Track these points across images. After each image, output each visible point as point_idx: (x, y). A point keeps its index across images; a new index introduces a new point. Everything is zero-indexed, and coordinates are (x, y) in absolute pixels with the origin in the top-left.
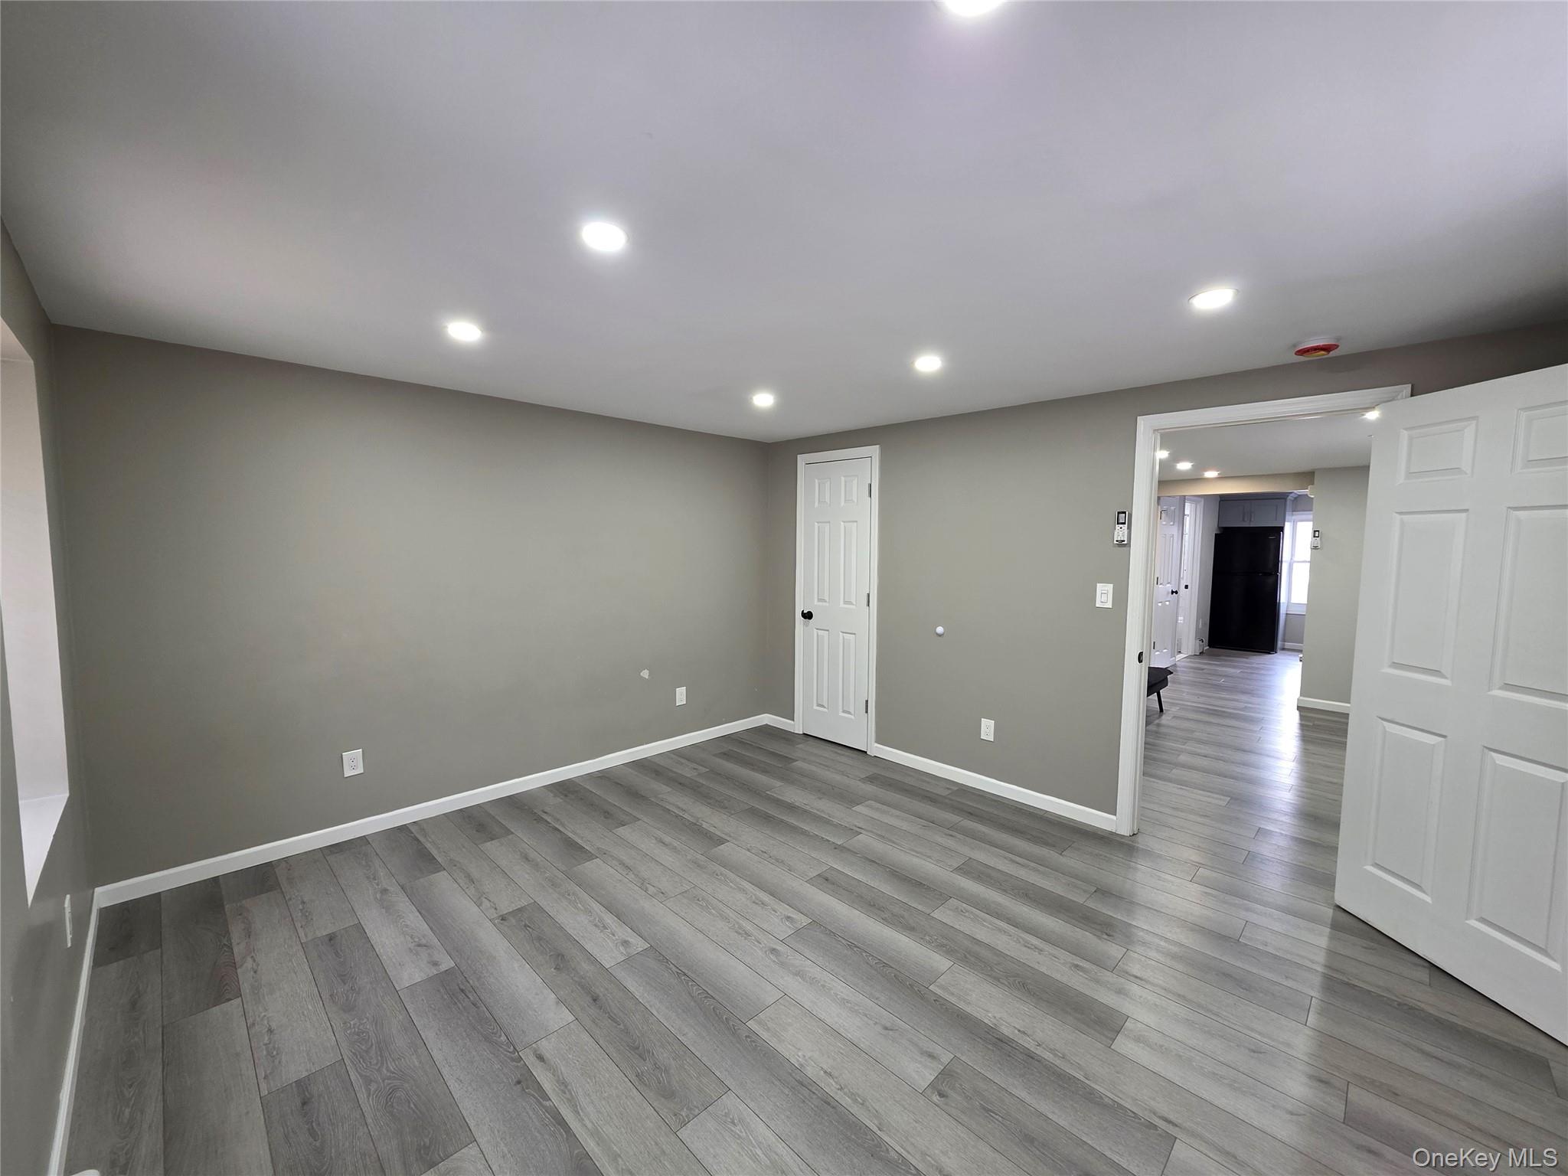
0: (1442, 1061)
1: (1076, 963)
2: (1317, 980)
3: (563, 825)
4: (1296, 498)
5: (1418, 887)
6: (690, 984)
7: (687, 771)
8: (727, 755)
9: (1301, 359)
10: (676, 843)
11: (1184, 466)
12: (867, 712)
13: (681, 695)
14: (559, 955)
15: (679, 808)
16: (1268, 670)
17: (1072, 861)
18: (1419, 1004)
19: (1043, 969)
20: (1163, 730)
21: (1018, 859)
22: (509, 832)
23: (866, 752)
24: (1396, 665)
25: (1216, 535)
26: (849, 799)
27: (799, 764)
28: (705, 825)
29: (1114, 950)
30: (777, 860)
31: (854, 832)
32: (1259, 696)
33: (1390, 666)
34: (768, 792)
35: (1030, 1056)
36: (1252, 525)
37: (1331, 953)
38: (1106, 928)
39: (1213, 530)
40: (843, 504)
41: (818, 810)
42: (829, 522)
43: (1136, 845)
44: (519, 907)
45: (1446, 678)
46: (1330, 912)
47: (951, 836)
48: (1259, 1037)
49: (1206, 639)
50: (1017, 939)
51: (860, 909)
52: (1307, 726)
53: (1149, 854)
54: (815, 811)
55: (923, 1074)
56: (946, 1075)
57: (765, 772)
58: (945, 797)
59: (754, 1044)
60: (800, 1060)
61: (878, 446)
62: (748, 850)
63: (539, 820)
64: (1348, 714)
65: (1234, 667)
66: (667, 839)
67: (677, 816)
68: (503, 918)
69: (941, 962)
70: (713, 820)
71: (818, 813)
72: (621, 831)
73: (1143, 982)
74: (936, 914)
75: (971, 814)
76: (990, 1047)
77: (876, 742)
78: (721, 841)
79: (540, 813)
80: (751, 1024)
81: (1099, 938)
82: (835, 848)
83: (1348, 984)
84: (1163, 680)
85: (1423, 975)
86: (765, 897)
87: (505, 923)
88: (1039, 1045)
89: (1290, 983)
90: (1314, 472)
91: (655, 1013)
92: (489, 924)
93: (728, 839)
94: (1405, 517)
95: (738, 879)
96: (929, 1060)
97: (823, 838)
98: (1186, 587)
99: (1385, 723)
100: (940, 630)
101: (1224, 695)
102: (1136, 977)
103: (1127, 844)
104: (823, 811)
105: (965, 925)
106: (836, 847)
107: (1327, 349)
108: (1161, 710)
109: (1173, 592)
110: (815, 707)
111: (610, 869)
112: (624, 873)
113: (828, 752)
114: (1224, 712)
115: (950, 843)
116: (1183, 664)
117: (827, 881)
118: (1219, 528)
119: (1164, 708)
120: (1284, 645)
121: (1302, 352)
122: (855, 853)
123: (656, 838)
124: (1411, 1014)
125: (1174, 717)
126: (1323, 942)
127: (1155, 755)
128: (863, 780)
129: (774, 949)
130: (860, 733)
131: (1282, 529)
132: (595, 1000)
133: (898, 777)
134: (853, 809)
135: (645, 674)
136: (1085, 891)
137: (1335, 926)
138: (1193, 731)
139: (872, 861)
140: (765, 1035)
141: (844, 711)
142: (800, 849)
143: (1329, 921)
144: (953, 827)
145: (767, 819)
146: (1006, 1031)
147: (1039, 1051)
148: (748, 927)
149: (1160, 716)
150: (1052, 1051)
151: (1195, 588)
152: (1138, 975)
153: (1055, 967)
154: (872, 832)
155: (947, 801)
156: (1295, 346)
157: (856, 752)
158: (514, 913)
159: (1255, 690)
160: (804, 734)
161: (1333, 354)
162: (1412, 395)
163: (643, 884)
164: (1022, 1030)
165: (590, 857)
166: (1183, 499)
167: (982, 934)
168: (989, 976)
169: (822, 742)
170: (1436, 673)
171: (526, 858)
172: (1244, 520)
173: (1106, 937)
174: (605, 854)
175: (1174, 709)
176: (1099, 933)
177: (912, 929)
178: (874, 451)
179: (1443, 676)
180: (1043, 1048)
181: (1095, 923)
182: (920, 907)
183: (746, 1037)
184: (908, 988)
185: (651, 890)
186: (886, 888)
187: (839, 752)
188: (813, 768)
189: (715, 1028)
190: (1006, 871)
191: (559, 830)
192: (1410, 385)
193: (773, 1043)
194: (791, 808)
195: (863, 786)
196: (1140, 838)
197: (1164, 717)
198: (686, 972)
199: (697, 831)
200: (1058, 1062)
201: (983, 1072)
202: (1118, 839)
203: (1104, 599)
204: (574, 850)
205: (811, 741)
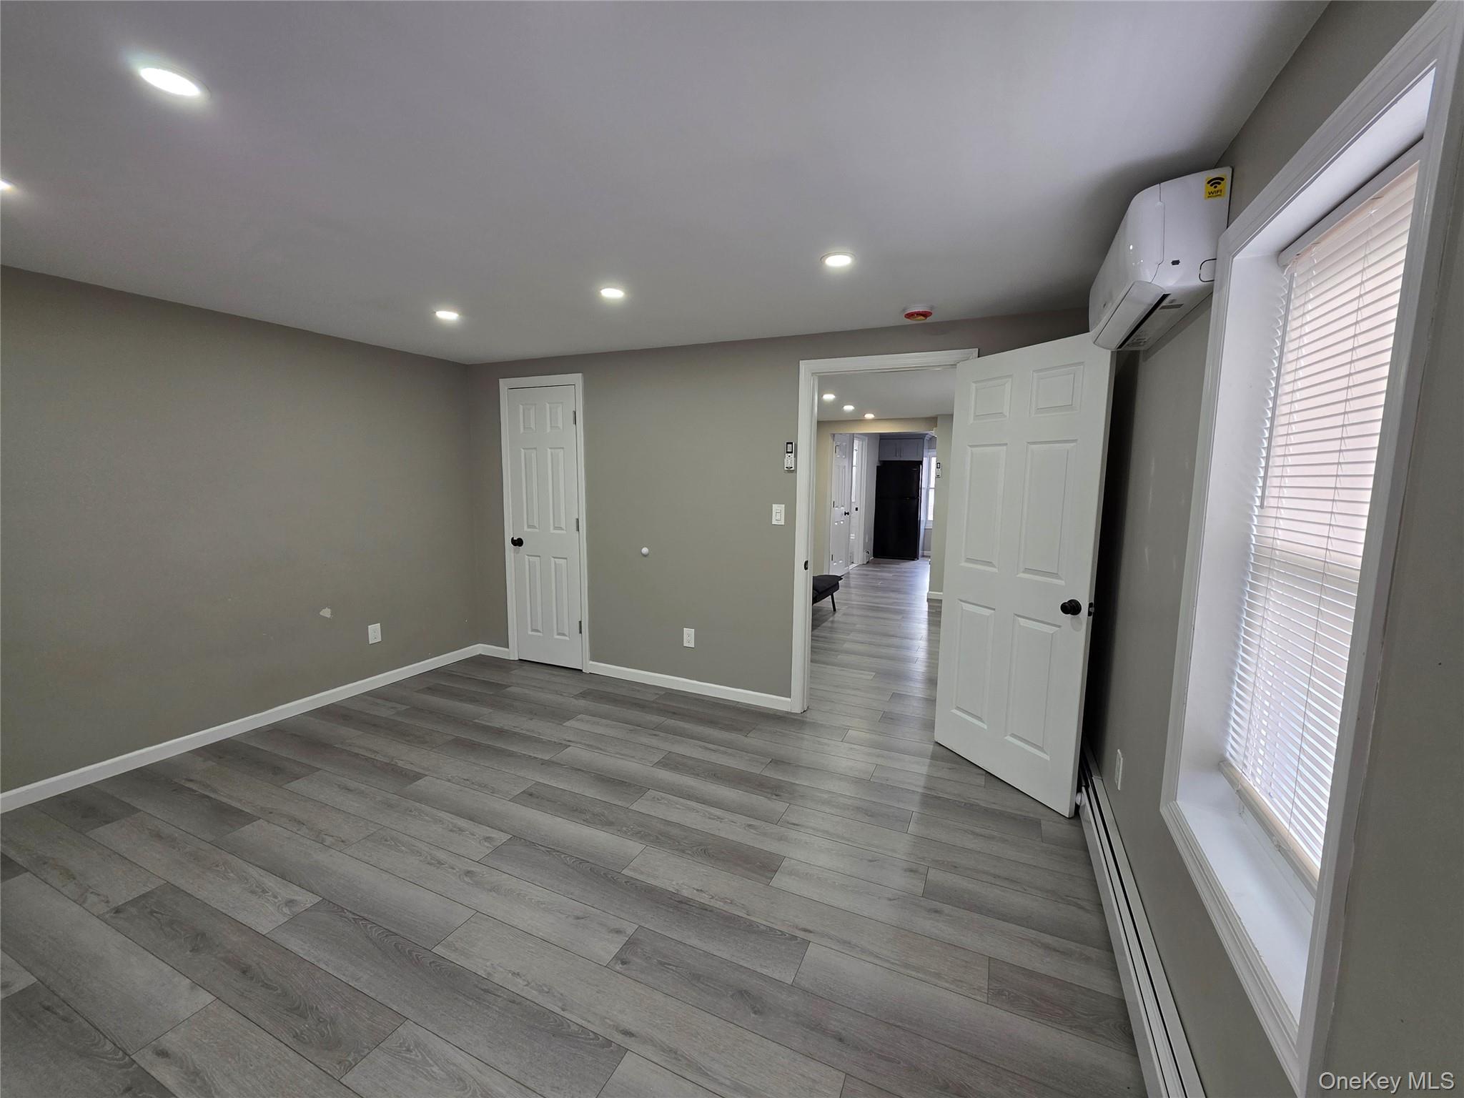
0: (985, 837)
1: (749, 823)
2: (917, 798)
3: (215, 791)
4: (930, 439)
5: (980, 719)
6: (369, 926)
7: (385, 712)
8: (431, 690)
9: (909, 322)
10: (363, 787)
11: (849, 408)
12: (581, 632)
13: (374, 633)
14: (198, 935)
15: (370, 750)
16: (912, 572)
17: (755, 740)
18: (976, 801)
19: (723, 834)
20: (835, 625)
21: (711, 746)
22: (135, 810)
23: (582, 670)
24: (969, 560)
25: (877, 467)
26: (559, 715)
27: (512, 689)
28: (400, 764)
29: (779, 806)
30: (480, 785)
31: (563, 746)
32: (906, 593)
33: (966, 561)
34: (476, 721)
35: (704, 908)
36: (902, 459)
37: (929, 777)
38: (774, 789)
39: (875, 464)
40: (548, 430)
41: (528, 731)
42: (535, 448)
43: (805, 719)
44: (144, 892)
45: (995, 567)
46: (931, 747)
47: (655, 735)
48: (875, 850)
49: (871, 551)
50: (704, 814)
51: (562, 816)
52: (932, 613)
53: (814, 725)
54: (524, 732)
55: (608, 948)
56: (631, 943)
57: (473, 700)
58: (653, 702)
59: (438, 968)
60: (488, 969)
61: (581, 374)
62: (449, 781)
63: (179, 789)
64: (941, 600)
65: (890, 572)
66: (352, 784)
67: (367, 759)
68: (118, 911)
69: (633, 847)
70: (407, 756)
71: (528, 733)
72: (296, 785)
73: (798, 827)
74: (634, 807)
75: (675, 714)
76: (671, 910)
77: (591, 660)
78: (418, 776)
79: (183, 782)
80: (439, 950)
81: (769, 799)
82: (542, 764)
83: (936, 797)
84: (835, 585)
85: (981, 780)
86: (462, 823)
87: (121, 915)
88: (712, 898)
89: (901, 806)
90: (937, 418)
91: (323, 967)
92: (96, 922)
93: (427, 773)
94: (974, 449)
95: (435, 811)
96: (616, 935)
97: (531, 756)
98: (857, 509)
99: (963, 604)
100: (645, 550)
101: (880, 594)
102: (794, 824)
103: (799, 720)
104: (533, 731)
105: (660, 811)
106: (544, 762)
107: (925, 315)
108: (835, 610)
109: (845, 514)
110: (530, 633)
111: (279, 829)
112: (295, 829)
113: (543, 675)
114: (878, 607)
115: (654, 742)
116: (855, 571)
117: (532, 797)
118: (880, 461)
119: (836, 608)
120: (923, 553)
121: (910, 316)
122: (562, 765)
123: (339, 786)
124: (971, 809)
125: (844, 614)
126: (924, 770)
127: (826, 646)
128: (576, 697)
129: (469, 872)
130: (575, 653)
131: (921, 463)
132: (244, 972)
133: (609, 690)
134: (564, 724)
135: (326, 613)
136: (762, 763)
137: (934, 757)
138: (855, 624)
139: (577, 769)
140: (452, 956)
141: (559, 634)
142: (507, 771)
143: (930, 754)
144: (659, 728)
145: (471, 747)
146: (686, 893)
147: (713, 903)
148: (441, 855)
149: (834, 614)
150: (723, 900)
151: (862, 510)
152: (796, 822)
153: (733, 830)
154: (580, 743)
155: (654, 705)
156: (904, 310)
157: (571, 671)
158: (134, 902)
159: (904, 589)
160: (520, 660)
161: (929, 320)
162: (979, 357)
163: (319, 837)
164: (699, 889)
165: (250, 819)
166: (852, 437)
167: (674, 816)
168: (677, 850)
169: (538, 666)
170: (989, 564)
171: (158, 836)
172: (896, 456)
173: (774, 797)
174: (271, 813)
175: (844, 608)
176: (769, 796)
177: (610, 824)
178: (577, 378)
179: (994, 566)
180: (716, 900)
181: (768, 788)
182: (620, 803)
183: (430, 963)
184: (602, 877)
185: (329, 840)
186: (591, 792)
187: (555, 673)
188: (527, 692)
189: (396, 963)
190: (700, 758)
191: (208, 797)
192: (977, 349)
193: (461, 961)
194: (500, 733)
195: (575, 702)
196: (808, 714)
197: (836, 614)
198: (366, 915)
199: (392, 771)
200: (726, 908)
201: (663, 933)
202: (792, 717)
203: (778, 517)
204: (227, 815)
205: (526, 666)
